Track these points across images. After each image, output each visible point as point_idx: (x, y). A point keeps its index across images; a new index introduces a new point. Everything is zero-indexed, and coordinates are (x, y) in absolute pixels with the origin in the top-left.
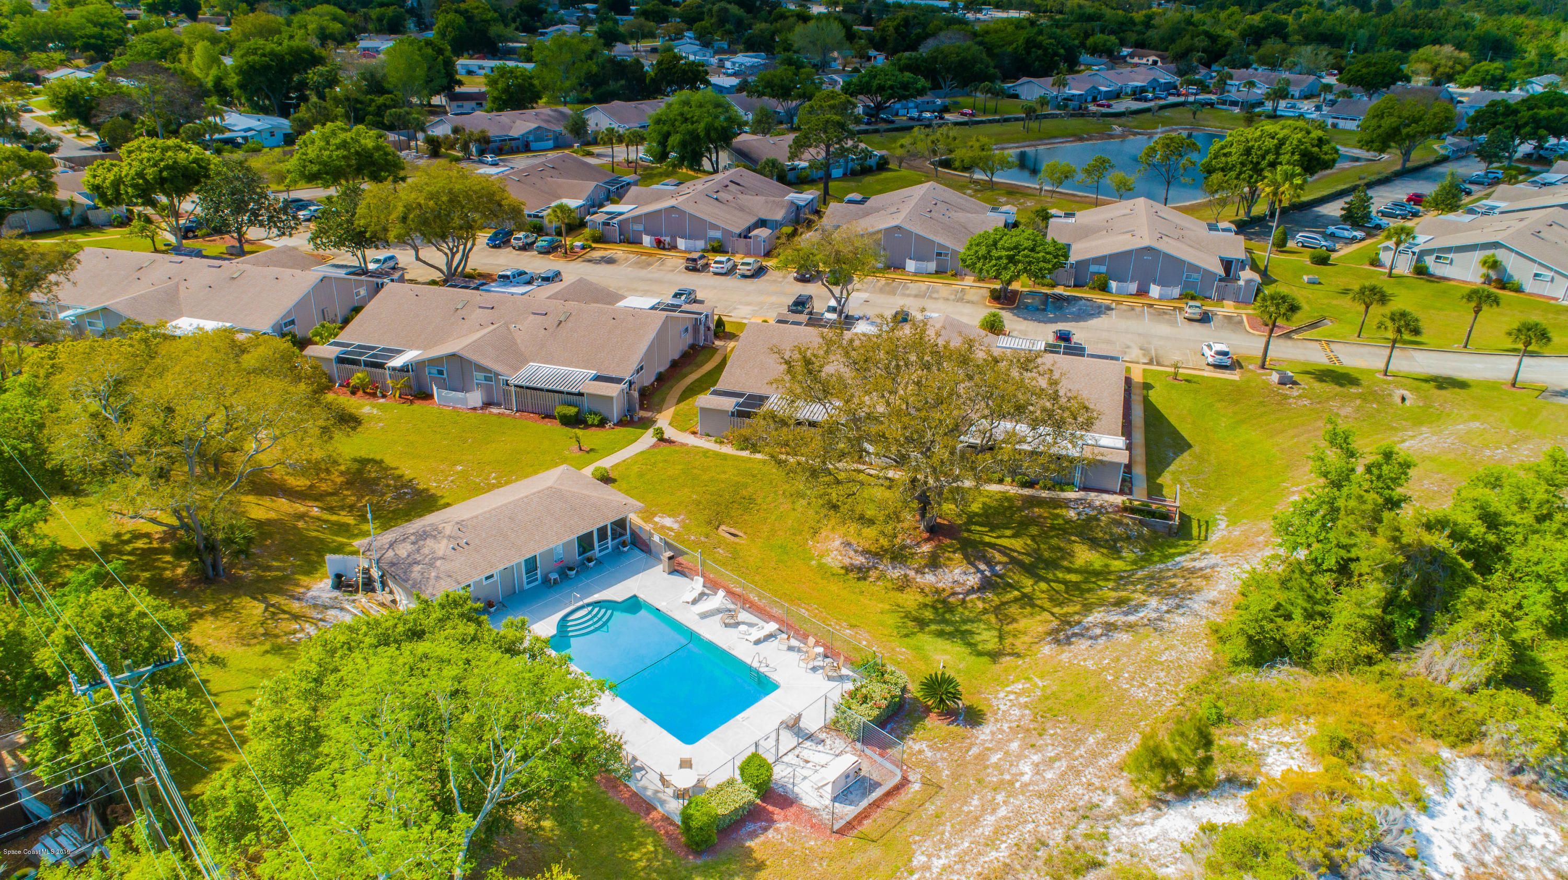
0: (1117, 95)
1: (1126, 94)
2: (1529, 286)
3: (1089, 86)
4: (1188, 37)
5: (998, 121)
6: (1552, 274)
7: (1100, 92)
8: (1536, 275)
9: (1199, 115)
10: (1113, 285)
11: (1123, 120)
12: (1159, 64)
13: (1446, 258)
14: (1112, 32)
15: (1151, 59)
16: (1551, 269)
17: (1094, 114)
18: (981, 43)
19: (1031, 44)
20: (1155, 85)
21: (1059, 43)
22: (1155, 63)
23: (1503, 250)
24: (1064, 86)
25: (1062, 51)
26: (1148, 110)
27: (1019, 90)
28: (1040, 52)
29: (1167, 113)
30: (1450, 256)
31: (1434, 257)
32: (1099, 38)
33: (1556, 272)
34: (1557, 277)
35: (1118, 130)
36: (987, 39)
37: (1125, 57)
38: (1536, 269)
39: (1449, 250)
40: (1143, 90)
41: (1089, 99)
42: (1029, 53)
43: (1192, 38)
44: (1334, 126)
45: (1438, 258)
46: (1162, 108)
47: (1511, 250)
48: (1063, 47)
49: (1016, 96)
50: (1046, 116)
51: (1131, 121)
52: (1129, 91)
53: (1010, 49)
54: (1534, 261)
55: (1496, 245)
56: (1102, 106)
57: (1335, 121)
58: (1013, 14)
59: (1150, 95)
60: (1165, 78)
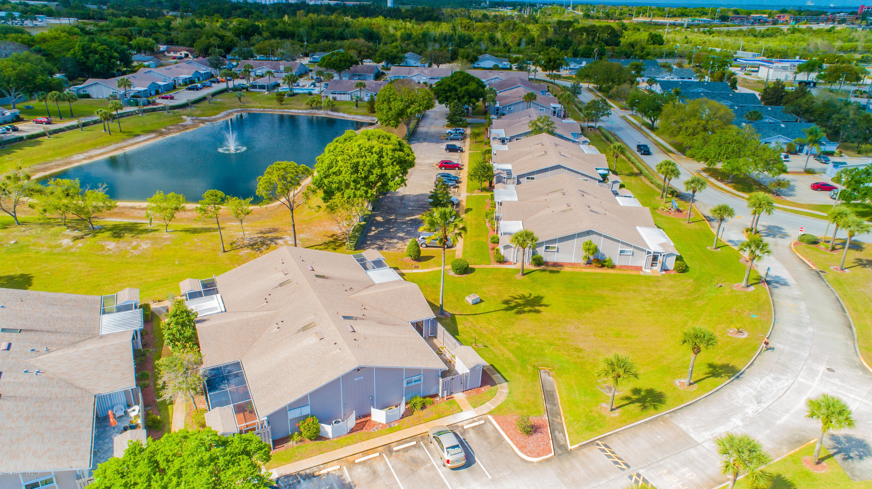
0: (173, 87)
1: (180, 85)
2: (617, 261)
3: (149, 83)
4: (204, 37)
5: (77, 127)
6: (632, 249)
7: (160, 86)
8: (621, 252)
9: (243, 99)
10: (328, 429)
11: (188, 110)
12: (190, 56)
13: (554, 247)
14: (147, 35)
15: (184, 53)
16: (630, 246)
17: (163, 109)
18: (39, 51)
19: (86, 51)
20: (198, 75)
21: (111, 48)
22: (187, 56)
23: (594, 236)
24: (130, 86)
25: (116, 55)
26: (204, 99)
27: (89, 91)
28: (97, 56)
29: (218, 99)
30: (556, 245)
31: (544, 248)
32: (140, 40)
33: (635, 247)
34: (636, 251)
35: (188, 121)
36: (44, 46)
37: (163, 52)
38: (620, 247)
39: (554, 241)
40: (192, 81)
41: (153, 92)
42: (87, 58)
43: (208, 38)
44: (335, 99)
45: (547, 248)
46: (214, 95)
47: (600, 235)
48: (116, 51)
49: (88, 96)
50: (122, 116)
51: (195, 110)
52: (181, 82)
53: (69, 55)
54: (618, 241)
55: (589, 233)
56: (166, 98)
57: (334, 95)
58: (65, 21)
59: (199, 85)
60: (203, 70)
